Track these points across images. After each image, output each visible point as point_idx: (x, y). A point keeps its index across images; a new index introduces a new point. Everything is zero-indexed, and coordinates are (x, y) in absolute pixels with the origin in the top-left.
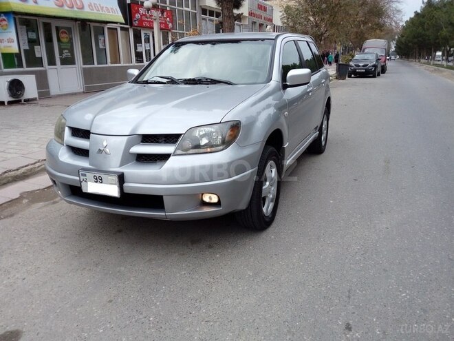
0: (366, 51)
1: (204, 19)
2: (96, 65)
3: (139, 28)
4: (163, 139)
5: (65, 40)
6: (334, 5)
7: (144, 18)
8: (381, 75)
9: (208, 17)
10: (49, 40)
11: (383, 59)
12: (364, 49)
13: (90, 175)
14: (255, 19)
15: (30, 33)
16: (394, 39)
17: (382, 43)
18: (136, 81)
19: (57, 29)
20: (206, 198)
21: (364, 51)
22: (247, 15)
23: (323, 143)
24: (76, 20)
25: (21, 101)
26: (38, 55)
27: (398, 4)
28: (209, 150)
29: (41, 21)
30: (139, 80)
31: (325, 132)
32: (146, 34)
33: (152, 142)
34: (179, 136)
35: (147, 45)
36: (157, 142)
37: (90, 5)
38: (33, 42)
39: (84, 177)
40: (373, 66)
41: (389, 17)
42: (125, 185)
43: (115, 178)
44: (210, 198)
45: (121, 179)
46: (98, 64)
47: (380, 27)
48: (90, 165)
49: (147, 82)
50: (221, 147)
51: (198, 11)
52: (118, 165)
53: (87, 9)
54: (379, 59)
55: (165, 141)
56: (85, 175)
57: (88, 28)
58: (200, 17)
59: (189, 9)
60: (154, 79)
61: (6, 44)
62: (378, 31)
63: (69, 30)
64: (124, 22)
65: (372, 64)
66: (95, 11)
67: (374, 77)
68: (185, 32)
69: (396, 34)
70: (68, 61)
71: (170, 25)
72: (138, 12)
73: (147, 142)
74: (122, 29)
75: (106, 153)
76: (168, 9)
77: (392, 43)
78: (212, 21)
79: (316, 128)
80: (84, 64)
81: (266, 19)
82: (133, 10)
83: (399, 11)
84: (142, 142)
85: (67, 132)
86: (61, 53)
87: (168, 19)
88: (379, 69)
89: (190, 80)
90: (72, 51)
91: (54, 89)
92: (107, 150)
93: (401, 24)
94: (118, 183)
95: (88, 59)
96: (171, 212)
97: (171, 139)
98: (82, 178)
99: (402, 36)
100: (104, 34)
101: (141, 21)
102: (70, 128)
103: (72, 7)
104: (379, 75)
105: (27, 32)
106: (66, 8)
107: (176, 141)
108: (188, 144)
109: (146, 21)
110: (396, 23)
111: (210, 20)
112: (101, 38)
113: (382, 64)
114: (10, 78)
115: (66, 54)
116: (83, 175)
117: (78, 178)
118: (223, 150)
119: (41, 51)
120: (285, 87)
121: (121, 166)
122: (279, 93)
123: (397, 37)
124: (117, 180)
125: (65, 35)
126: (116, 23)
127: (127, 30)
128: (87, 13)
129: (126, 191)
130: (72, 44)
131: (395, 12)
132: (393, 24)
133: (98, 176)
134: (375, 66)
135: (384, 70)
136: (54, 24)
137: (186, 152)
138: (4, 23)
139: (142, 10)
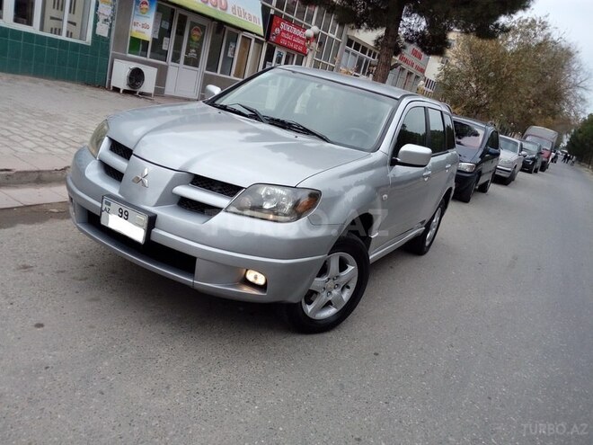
0: (528, 139)
1: (347, 51)
2: (218, 74)
3: (274, 45)
4: (219, 187)
5: (196, 38)
6: (503, 76)
7: (283, 35)
8: (539, 172)
9: (352, 49)
10: (180, 33)
11: (546, 154)
12: (527, 136)
13: (115, 206)
14: (405, 65)
15: (164, 22)
16: (569, 132)
17: (550, 134)
18: (212, 103)
19: (193, 24)
20: (251, 276)
21: (525, 138)
22: (398, 59)
23: (427, 243)
24: (213, 19)
25: (136, 92)
26: (164, 47)
27: (584, 91)
28: (271, 217)
29: (178, 12)
30: (216, 103)
31: (434, 229)
32: (280, 53)
33: (204, 187)
34: (239, 188)
36: (210, 189)
37: (234, 8)
38: (164, 33)
39: (108, 207)
40: (531, 159)
41: (569, 103)
42: (155, 231)
43: (144, 219)
44: (256, 278)
45: (152, 222)
46: (221, 73)
47: (554, 113)
48: (120, 193)
49: (224, 108)
50: (288, 218)
51: (343, 41)
52: (154, 204)
53: (229, 12)
54: (541, 153)
55: (220, 190)
56: (109, 204)
57: (223, 31)
58: (344, 47)
59: (334, 36)
60: (234, 107)
61: (140, 28)
62: (550, 119)
63: (203, 28)
64: (262, 34)
65: (531, 156)
66: (237, 16)
67: (530, 172)
68: (322, 60)
69: (572, 126)
70: (192, 62)
72: (279, 26)
73: (197, 185)
74: (257, 40)
75: (144, 185)
77: (565, 136)
78: (355, 55)
79: (422, 223)
80: (207, 70)
81: (417, 68)
82: (274, 24)
83: (583, 100)
84: (192, 183)
85: (105, 143)
86: (187, 52)
88: (538, 165)
89: (278, 120)
90: (198, 52)
91: (170, 89)
92: (146, 181)
93: (582, 116)
94: (145, 226)
95: (212, 65)
96: (201, 281)
97: (228, 189)
98: (105, 206)
99: (580, 132)
100: (236, 42)
101: (279, 37)
102: (110, 139)
103: (216, 6)
104: (536, 171)
105: (162, 19)
106: (210, 5)
107: (234, 194)
108: (247, 201)
109: (285, 39)
110: (576, 114)
111: (353, 54)
112: (232, 45)
113: (544, 159)
114: (134, 65)
115: (193, 53)
116: (107, 203)
117: (100, 205)
118: (288, 222)
119: (169, 45)
120: (393, 163)
121: (156, 205)
122: (383, 169)
123: (573, 131)
124: (146, 222)
125: (197, 33)
126: (253, 33)
127: (261, 43)
128: (229, 17)
129: (153, 238)
130: (201, 45)
131: (579, 100)
132: (573, 114)
133: (124, 209)
134: (534, 160)
135: (544, 167)
136: (191, 18)
137: (241, 211)
138: (145, 6)
139: (283, 25)
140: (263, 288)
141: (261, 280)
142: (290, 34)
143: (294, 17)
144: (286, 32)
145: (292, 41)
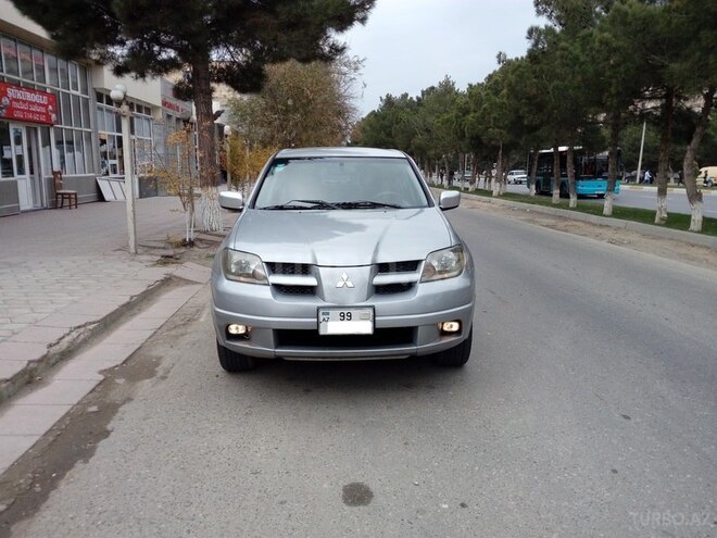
1: (101, 109)
3: (6, 121)
7: (16, 105)
9: (104, 105)
13: (334, 313)
14: (170, 112)
20: (446, 327)
22: (160, 105)
32: (16, 131)
34: (420, 262)
35: (19, 147)
39: (325, 317)
44: (451, 327)
48: (328, 302)
51: (91, 96)
52: (365, 298)
56: (328, 314)
58: (94, 104)
59: (78, 93)
68: (73, 127)
71: (54, 116)
72: (6, 94)
73: (385, 271)
75: (348, 286)
76: (48, 91)
78: (111, 111)
84: (380, 272)
87: (50, 107)
94: (372, 318)
96: (423, 345)
97: (411, 266)
98: (322, 318)
101: (10, 109)
109: (19, 110)
111: (108, 110)
116: (324, 314)
117: (315, 320)
118: (457, 275)
121: (368, 298)
124: (372, 314)
129: (379, 325)
133: (346, 312)
137: (431, 279)
139: (11, 92)
140: (458, 332)
141: (455, 327)
142: (24, 102)
143: (20, 78)
144: (17, 100)
145: (29, 111)
